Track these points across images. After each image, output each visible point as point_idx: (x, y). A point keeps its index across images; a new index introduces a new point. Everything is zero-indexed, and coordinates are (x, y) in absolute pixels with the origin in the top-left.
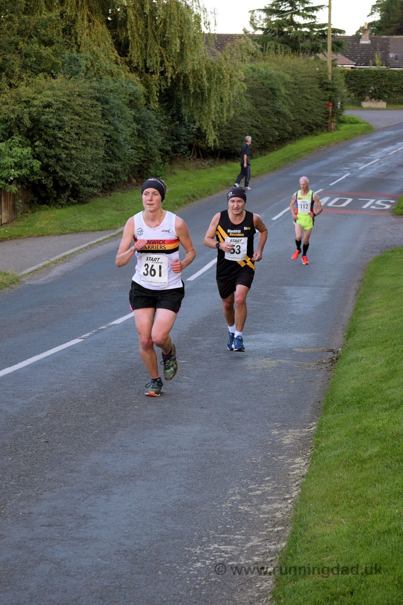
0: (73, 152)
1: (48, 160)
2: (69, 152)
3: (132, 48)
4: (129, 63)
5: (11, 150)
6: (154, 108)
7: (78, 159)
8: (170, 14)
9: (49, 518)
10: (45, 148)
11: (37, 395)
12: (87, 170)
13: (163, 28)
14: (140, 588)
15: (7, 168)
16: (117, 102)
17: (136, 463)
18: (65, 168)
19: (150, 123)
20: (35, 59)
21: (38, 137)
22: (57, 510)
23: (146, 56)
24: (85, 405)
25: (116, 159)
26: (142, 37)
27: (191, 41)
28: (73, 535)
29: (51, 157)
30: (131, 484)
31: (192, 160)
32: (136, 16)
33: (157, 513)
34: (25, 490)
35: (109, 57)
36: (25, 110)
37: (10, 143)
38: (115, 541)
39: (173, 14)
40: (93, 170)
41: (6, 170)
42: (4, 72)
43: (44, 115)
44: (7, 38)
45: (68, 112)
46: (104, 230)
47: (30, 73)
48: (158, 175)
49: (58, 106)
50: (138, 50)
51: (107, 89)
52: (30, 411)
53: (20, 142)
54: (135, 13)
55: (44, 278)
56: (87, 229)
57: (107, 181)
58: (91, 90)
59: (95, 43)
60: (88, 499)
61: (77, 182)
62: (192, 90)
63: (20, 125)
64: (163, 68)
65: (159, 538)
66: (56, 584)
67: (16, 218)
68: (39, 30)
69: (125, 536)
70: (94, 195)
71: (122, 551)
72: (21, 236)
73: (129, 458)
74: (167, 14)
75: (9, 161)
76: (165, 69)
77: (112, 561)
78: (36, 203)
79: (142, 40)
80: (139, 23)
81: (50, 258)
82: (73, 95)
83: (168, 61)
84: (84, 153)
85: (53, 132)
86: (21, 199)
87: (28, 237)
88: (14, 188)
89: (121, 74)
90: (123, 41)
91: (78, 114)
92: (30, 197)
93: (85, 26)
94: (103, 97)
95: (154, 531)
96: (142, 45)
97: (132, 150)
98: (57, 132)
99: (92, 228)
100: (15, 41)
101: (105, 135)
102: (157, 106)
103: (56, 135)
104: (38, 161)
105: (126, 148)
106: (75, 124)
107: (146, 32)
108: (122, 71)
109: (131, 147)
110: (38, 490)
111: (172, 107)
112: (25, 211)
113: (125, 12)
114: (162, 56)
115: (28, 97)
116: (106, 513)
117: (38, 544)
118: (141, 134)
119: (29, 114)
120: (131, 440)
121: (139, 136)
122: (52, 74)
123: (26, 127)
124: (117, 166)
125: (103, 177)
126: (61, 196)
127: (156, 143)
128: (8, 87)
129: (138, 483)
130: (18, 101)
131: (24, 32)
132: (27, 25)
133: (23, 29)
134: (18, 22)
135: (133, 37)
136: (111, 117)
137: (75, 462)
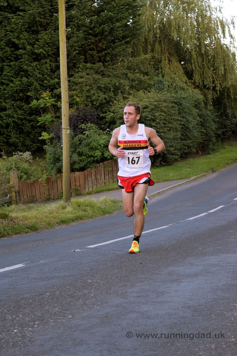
0: (162, 134)
2: (160, 134)
3: (195, 74)
4: (194, 83)
6: (210, 109)
7: (165, 138)
8: (217, 52)
9: (139, 293)
13: (214, 61)
14: (198, 323)
16: (187, 105)
17: (198, 270)
19: (208, 118)
20: (137, 82)
22: (144, 290)
23: (204, 78)
24: (167, 249)
25: (188, 139)
26: (200, 67)
27: (230, 67)
28: (154, 300)
30: (195, 278)
31: (235, 140)
32: (197, 56)
33: (212, 289)
34: (124, 282)
35: (182, 81)
38: (182, 302)
39: (219, 52)
42: (120, 90)
43: (144, 113)
46: (183, 179)
47: (135, 90)
48: (214, 149)
49: (152, 108)
50: (199, 76)
51: (181, 97)
54: (196, 53)
56: (172, 179)
57: (183, 151)
58: (171, 98)
59: (173, 72)
60: (166, 285)
61: (165, 152)
62: (233, 96)
64: (214, 84)
66: (140, 323)
68: (139, 65)
69: (189, 300)
70: (176, 160)
71: (187, 306)
73: (194, 268)
74: (215, 52)
76: (215, 85)
77: (180, 311)
79: (201, 69)
80: (198, 59)
81: (150, 193)
82: (161, 101)
83: (217, 81)
84: (169, 135)
85: (150, 123)
89: (189, 90)
90: (189, 71)
91: (164, 112)
93: (167, 64)
94: (179, 103)
95: (209, 297)
96: (201, 72)
97: (198, 133)
98: (152, 123)
99: (175, 178)
100: (126, 73)
101: (181, 124)
102: (212, 108)
105: (194, 131)
106: (164, 117)
107: (203, 65)
108: (189, 88)
109: (197, 131)
110: (132, 283)
111: (221, 108)
113: (190, 53)
114: (213, 78)
116: (177, 291)
117: (130, 305)
118: (203, 124)
120: (196, 260)
121: (201, 125)
122: (148, 90)
124: (189, 142)
125: (181, 148)
126: (156, 161)
127: (212, 130)
128: (122, 99)
129: (199, 278)
131: (131, 68)
132: (133, 63)
133: (130, 66)
134: (127, 62)
135: (196, 67)
136: (184, 114)
137: (158, 271)
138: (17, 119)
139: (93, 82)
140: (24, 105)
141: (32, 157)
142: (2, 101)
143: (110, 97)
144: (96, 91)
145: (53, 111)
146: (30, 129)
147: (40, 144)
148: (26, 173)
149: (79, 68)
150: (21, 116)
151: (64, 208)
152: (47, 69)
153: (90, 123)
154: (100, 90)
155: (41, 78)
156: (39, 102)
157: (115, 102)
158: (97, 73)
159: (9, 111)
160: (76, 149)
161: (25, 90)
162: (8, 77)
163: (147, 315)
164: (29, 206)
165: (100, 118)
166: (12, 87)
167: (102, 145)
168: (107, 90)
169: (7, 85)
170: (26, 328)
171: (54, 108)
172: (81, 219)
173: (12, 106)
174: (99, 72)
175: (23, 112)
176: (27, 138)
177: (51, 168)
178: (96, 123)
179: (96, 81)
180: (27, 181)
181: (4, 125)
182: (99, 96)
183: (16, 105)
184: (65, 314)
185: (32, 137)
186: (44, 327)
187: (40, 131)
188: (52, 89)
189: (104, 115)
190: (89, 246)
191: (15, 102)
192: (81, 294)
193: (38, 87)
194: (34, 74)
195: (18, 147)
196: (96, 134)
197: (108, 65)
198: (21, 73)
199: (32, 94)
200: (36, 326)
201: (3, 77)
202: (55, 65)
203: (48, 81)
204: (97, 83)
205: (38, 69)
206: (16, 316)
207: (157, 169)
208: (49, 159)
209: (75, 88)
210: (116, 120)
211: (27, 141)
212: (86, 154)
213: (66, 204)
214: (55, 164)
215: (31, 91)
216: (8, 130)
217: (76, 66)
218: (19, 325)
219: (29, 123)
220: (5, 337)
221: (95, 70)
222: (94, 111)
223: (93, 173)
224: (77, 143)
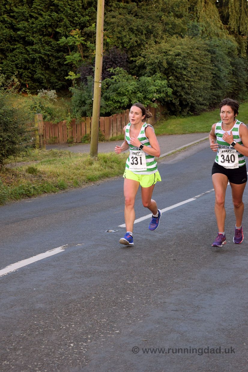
0: (192, 83)
1: (177, 88)
2: (190, 83)
3: (231, 19)
4: (229, 29)
5: (155, 81)
6: (243, 57)
7: (195, 88)
9: (176, 306)
10: (175, 81)
11: (169, 231)
12: (200, 94)
15: (152, 93)
16: (220, 53)
17: (229, 276)
18: (187, 93)
19: (241, 66)
20: (171, 26)
21: (171, 74)
22: (181, 301)
23: (240, 24)
24: (198, 239)
25: (218, 88)
26: (237, 12)
28: (191, 317)
29: (179, 86)
30: (226, 288)
33: (243, 307)
34: (161, 288)
35: (216, 25)
36: (164, 57)
37: (154, 77)
38: (217, 323)
40: (204, 95)
41: (151, 94)
42: (152, 34)
43: (175, 60)
44: (155, 13)
45: (190, 58)
47: (168, 34)
48: (244, 98)
49: (184, 55)
50: (235, 21)
51: (214, 45)
52: (164, 241)
53: (160, 77)
55: (172, 160)
56: (199, 131)
57: (212, 102)
58: (205, 46)
59: (209, 16)
60: (200, 296)
61: (194, 102)
63: (161, 66)
65: (244, 323)
66: (181, 346)
67: (156, 123)
68: (174, 8)
69: (222, 320)
70: (204, 110)
71: (221, 329)
72: (160, 134)
73: (225, 272)
75: (153, 88)
77: (215, 335)
78: (168, 114)
79: (238, 14)
80: (236, 4)
81: (176, 148)
82: (193, 48)
84: (199, 84)
85: (180, 71)
86: (160, 112)
87: (163, 135)
88: (155, 105)
89: (224, 36)
90: (225, 15)
91: (196, 60)
92: (165, 111)
93: (203, 6)
94: (212, 50)
95: (241, 318)
96: (237, 18)
97: (229, 83)
98: (183, 71)
99: (202, 130)
100: (160, 15)
101: (212, 73)
102: (245, 56)
103: (182, 73)
104: (171, 89)
105: (225, 81)
106: (194, 66)
107: (240, 10)
108: (224, 34)
109: (228, 80)
110: (169, 289)
112: (162, 119)
115: (166, 50)
116: (211, 305)
117: (170, 321)
118: (235, 73)
119: (166, 60)
120: (226, 261)
121: (233, 74)
122: (181, 35)
123: (164, 67)
124: (219, 92)
125: (210, 99)
126: (184, 110)
127: (244, 79)
128: (154, 43)
129: (230, 288)
130: (160, 52)
131: (165, 10)
132: (168, 5)
133: (165, 8)
134: (162, 3)
135: (232, 12)
136: (216, 62)
137: (192, 273)
138: (44, 54)
139: (125, 23)
140: (52, 41)
141: (57, 96)
142: (29, 35)
143: (141, 40)
144: (128, 33)
145: (81, 50)
146: (56, 66)
147: (66, 82)
148: (50, 114)
149: (112, 7)
150: (48, 53)
151: (91, 164)
152: (79, 5)
153: (119, 67)
154: (131, 32)
155: (71, 14)
156: (67, 39)
157: (146, 46)
158: (130, 13)
159: (36, 46)
160: (102, 93)
161: (54, 25)
162: (38, 10)
163: (186, 336)
164: (53, 152)
165: (129, 61)
166: (41, 21)
167: (130, 92)
168: (139, 32)
169: (36, 18)
170: (81, 342)
171: (83, 46)
172: (107, 177)
173: (39, 41)
174: (132, 12)
175: (51, 48)
176: (52, 75)
177: (76, 110)
178: (125, 66)
179: (128, 22)
180: (51, 122)
181: (30, 59)
182: (131, 39)
183: (44, 41)
184: (113, 327)
185: (57, 74)
186: (96, 342)
187: (67, 69)
188: (82, 26)
189: (134, 59)
190: (121, 224)
191: (43, 37)
192: (124, 302)
193: (68, 23)
194: (65, 10)
195: (43, 83)
196: (125, 79)
197: (142, 6)
198: (51, 7)
199: (62, 30)
200: (89, 341)
201: (32, 10)
202: (87, 2)
203: (79, 18)
204: (129, 24)
205: (69, 5)
206: (69, 325)
207: (185, 118)
208: (75, 102)
209: (107, 28)
210: (146, 66)
211: (52, 78)
212: (113, 99)
213: (92, 159)
214: (80, 107)
215: (60, 27)
216: (34, 65)
217: (109, 5)
218: (74, 338)
219: (56, 60)
220: (63, 353)
221: (128, 9)
222: (124, 54)
223: (118, 119)
224: (105, 87)
